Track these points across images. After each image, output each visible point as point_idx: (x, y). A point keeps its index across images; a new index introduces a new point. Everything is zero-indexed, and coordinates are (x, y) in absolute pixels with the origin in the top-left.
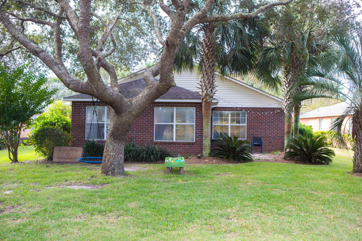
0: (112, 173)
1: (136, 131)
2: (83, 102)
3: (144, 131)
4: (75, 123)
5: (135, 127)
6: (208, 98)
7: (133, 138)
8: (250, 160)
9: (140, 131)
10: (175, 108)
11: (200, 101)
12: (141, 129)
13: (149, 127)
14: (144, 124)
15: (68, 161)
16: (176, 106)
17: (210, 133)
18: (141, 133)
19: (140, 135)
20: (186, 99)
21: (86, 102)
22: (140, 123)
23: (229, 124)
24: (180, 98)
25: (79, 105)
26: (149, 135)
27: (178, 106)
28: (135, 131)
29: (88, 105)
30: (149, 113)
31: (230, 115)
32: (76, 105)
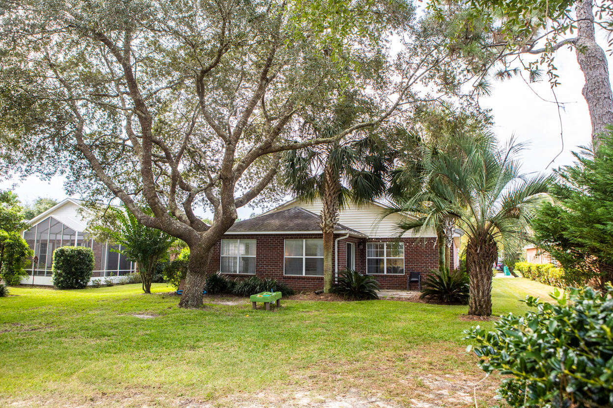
0: (186, 305)
1: (266, 264)
3: (274, 265)
5: (264, 261)
6: (327, 229)
7: (263, 272)
8: (375, 297)
10: (304, 240)
11: (321, 232)
12: (271, 262)
14: (274, 257)
16: (305, 238)
17: (331, 267)
18: (270, 266)
19: (269, 269)
20: (313, 230)
22: (270, 257)
23: (385, 258)
24: (308, 230)
26: (278, 269)
27: (307, 238)
28: (264, 265)
30: (279, 245)
31: (385, 247)
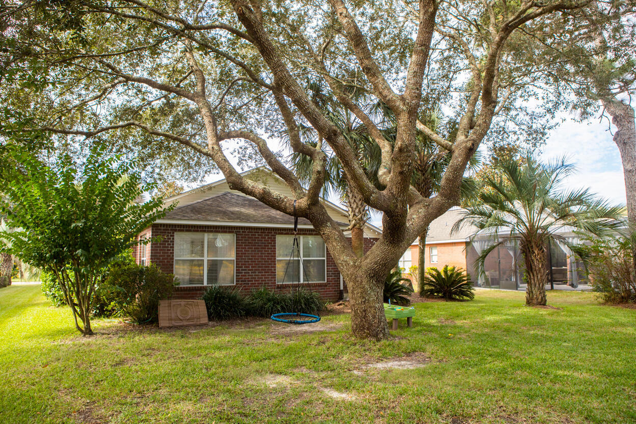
1: (252, 270)
2: (170, 225)
3: (263, 270)
4: (157, 259)
5: (250, 264)
7: (248, 281)
9: (257, 270)
10: (301, 237)
12: (260, 267)
13: (269, 264)
14: (263, 259)
15: (185, 323)
16: (303, 234)
18: (258, 273)
19: (257, 275)
21: (175, 225)
22: (257, 259)
25: (164, 230)
26: (270, 275)
27: (306, 234)
28: (250, 270)
29: (180, 231)
30: (270, 243)
32: (160, 229)
